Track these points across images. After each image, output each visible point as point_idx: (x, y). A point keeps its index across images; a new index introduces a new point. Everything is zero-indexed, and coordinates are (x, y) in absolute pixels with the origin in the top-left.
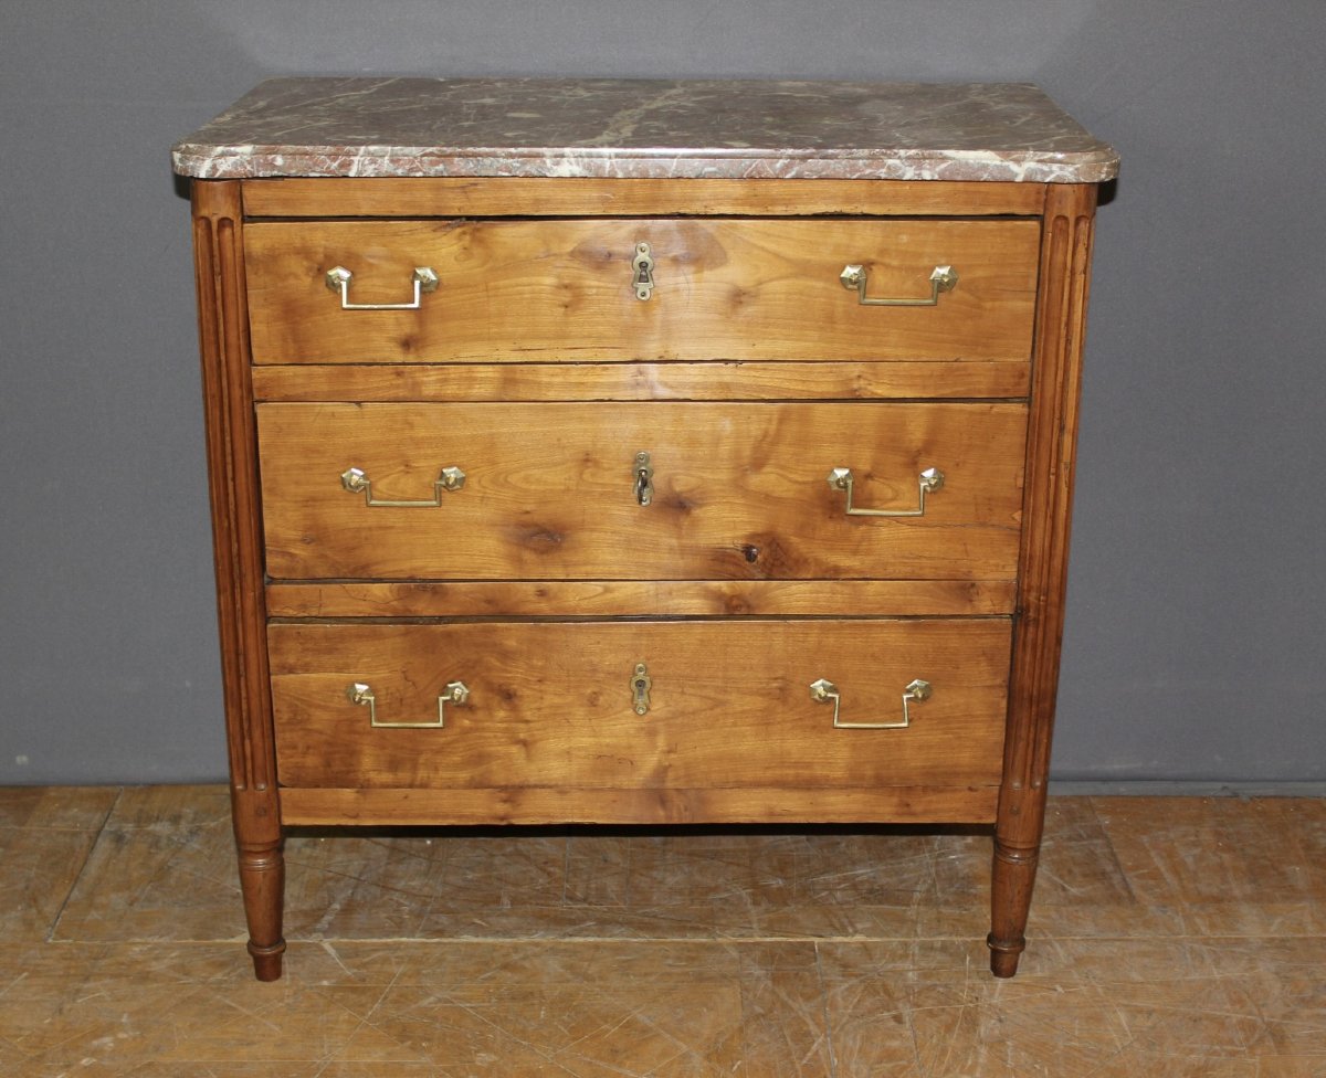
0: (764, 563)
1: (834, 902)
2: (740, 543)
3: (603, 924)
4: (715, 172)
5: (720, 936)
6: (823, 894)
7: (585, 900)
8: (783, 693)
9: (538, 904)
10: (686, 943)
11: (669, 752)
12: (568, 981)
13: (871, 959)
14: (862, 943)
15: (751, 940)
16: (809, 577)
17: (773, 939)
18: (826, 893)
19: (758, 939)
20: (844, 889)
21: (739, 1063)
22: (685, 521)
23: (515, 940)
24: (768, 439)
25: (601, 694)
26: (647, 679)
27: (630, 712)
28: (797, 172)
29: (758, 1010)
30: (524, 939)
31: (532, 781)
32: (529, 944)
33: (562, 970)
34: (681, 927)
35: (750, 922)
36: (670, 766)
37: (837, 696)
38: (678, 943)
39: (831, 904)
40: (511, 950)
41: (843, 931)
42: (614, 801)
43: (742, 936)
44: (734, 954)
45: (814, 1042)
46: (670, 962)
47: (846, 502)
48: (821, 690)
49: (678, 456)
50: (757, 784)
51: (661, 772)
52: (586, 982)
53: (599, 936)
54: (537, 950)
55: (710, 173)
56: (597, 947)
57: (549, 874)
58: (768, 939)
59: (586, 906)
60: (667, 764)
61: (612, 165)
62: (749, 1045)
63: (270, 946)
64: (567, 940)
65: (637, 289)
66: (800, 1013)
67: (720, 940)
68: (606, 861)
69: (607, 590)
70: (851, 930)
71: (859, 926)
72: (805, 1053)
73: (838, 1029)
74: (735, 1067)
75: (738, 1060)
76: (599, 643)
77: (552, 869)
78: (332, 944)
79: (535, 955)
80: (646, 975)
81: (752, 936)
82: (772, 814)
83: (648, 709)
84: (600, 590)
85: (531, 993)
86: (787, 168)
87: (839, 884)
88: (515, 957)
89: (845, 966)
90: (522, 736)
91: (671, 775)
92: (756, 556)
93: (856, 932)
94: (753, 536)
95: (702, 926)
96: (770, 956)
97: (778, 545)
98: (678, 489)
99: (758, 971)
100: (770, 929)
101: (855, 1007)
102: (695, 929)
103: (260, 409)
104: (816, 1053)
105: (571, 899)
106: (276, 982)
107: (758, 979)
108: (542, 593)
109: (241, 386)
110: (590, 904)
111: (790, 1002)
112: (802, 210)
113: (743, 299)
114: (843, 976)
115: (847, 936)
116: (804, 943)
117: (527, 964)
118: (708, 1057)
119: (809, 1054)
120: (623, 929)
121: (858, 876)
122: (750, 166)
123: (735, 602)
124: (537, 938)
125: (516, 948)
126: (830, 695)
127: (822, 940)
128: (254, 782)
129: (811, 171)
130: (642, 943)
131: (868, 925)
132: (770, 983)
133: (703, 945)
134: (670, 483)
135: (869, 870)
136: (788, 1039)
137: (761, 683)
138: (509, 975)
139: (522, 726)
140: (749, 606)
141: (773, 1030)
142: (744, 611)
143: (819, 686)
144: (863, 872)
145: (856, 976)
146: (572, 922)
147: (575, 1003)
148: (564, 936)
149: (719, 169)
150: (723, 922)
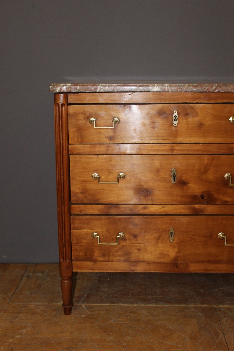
0: (206, 200)
1: (218, 296)
2: (200, 194)
3: (157, 301)
4: (196, 90)
5: (189, 305)
6: (215, 294)
7: (151, 295)
8: (211, 236)
9: (139, 295)
10: (180, 307)
11: (179, 252)
12: (149, 316)
13: (231, 312)
14: (228, 307)
15: (198, 306)
16: (219, 204)
17: (203, 306)
18: (216, 294)
19: (200, 306)
20: (220, 293)
21: (200, 341)
22: (185, 187)
23: (133, 305)
24: (208, 165)
25: (161, 236)
26: (173, 232)
27: (168, 241)
28: (219, 90)
29: (203, 325)
30: (136, 305)
31: (141, 260)
32: (138, 306)
33: (147, 313)
34: (178, 302)
35: (196, 301)
36: (179, 256)
37: (226, 237)
38: (178, 306)
39: (217, 297)
40: (133, 308)
41: (222, 304)
42: (163, 266)
43: (195, 305)
44: (194, 310)
45: (220, 335)
46: (176, 312)
47: (229, 183)
48: (221, 235)
49: (184, 170)
50: (203, 262)
51: (176, 258)
52: (154, 317)
53: (156, 304)
54: (140, 308)
55: (194, 90)
56: (156, 307)
57: (141, 288)
58: (202, 306)
59: (151, 296)
60: (178, 256)
61: (168, 88)
62: (202, 336)
63: (68, 305)
64: (148, 305)
65: (173, 123)
66: (215, 327)
67: (189, 306)
68: (156, 285)
69: (163, 207)
70: (224, 304)
71: (226, 303)
72: (218, 338)
73: (226, 331)
74: (199, 342)
75: (199, 340)
76: (160, 222)
77: (142, 286)
78: (84, 305)
79: (139, 309)
80: (170, 315)
81: (198, 305)
82: (206, 270)
83: (173, 240)
84: (162, 207)
85: (139, 320)
86: (216, 89)
87: (219, 291)
88: (134, 310)
89: (224, 313)
90: (138, 248)
91: (179, 259)
92: (204, 198)
93: (226, 304)
94: (203, 192)
95: (184, 302)
96: (203, 310)
97: (210, 195)
98: (183, 179)
99: (201, 315)
100: (202, 303)
101: (229, 325)
102: (182, 303)
103: (71, 156)
104: (221, 338)
105: (148, 294)
106: (70, 315)
107: (201, 317)
108: (145, 208)
109: (66, 150)
110: (153, 296)
111: (211, 323)
112: (219, 101)
113: (203, 126)
114: (225, 316)
115: (223, 305)
116: (212, 307)
117: (137, 312)
118: (190, 339)
119: (219, 338)
120: (162, 303)
121: (223, 289)
122: (206, 88)
123: (198, 210)
124: (139, 305)
125: (134, 307)
126: (224, 237)
127: (217, 306)
128: (66, 260)
129: (222, 90)
130: (168, 306)
131: (229, 302)
132: (204, 318)
133: (184, 307)
134: (181, 177)
135: (226, 288)
136: (212, 334)
137: (205, 233)
138: (133, 314)
139: (139, 245)
140: (202, 212)
141: (208, 331)
142: (201, 213)
143: (220, 234)
144: (224, 288)
145: (228, 316)
146: (148, 300)
147: (152, 323)
148: (147, 304)
149: (197, 89)
150: (189, 301)
